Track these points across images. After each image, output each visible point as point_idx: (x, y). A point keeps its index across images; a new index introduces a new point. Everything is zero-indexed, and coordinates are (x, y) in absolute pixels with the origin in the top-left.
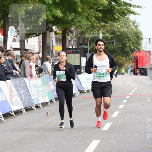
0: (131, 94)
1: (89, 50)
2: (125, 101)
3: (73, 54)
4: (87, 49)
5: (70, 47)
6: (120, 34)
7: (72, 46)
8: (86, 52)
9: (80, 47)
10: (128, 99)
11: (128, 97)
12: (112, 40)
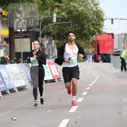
0: (91, 85)
1: (41, 33)
2: (85, 93)
3: (22, 39)
4: (39, 32)
5: (19, 31)
6: (77, 14)
7: (21, 29)
8: (38, 36)
9: (30, 30)
10: (88, 91)
11: (88, 88)
12: (68, 21)
